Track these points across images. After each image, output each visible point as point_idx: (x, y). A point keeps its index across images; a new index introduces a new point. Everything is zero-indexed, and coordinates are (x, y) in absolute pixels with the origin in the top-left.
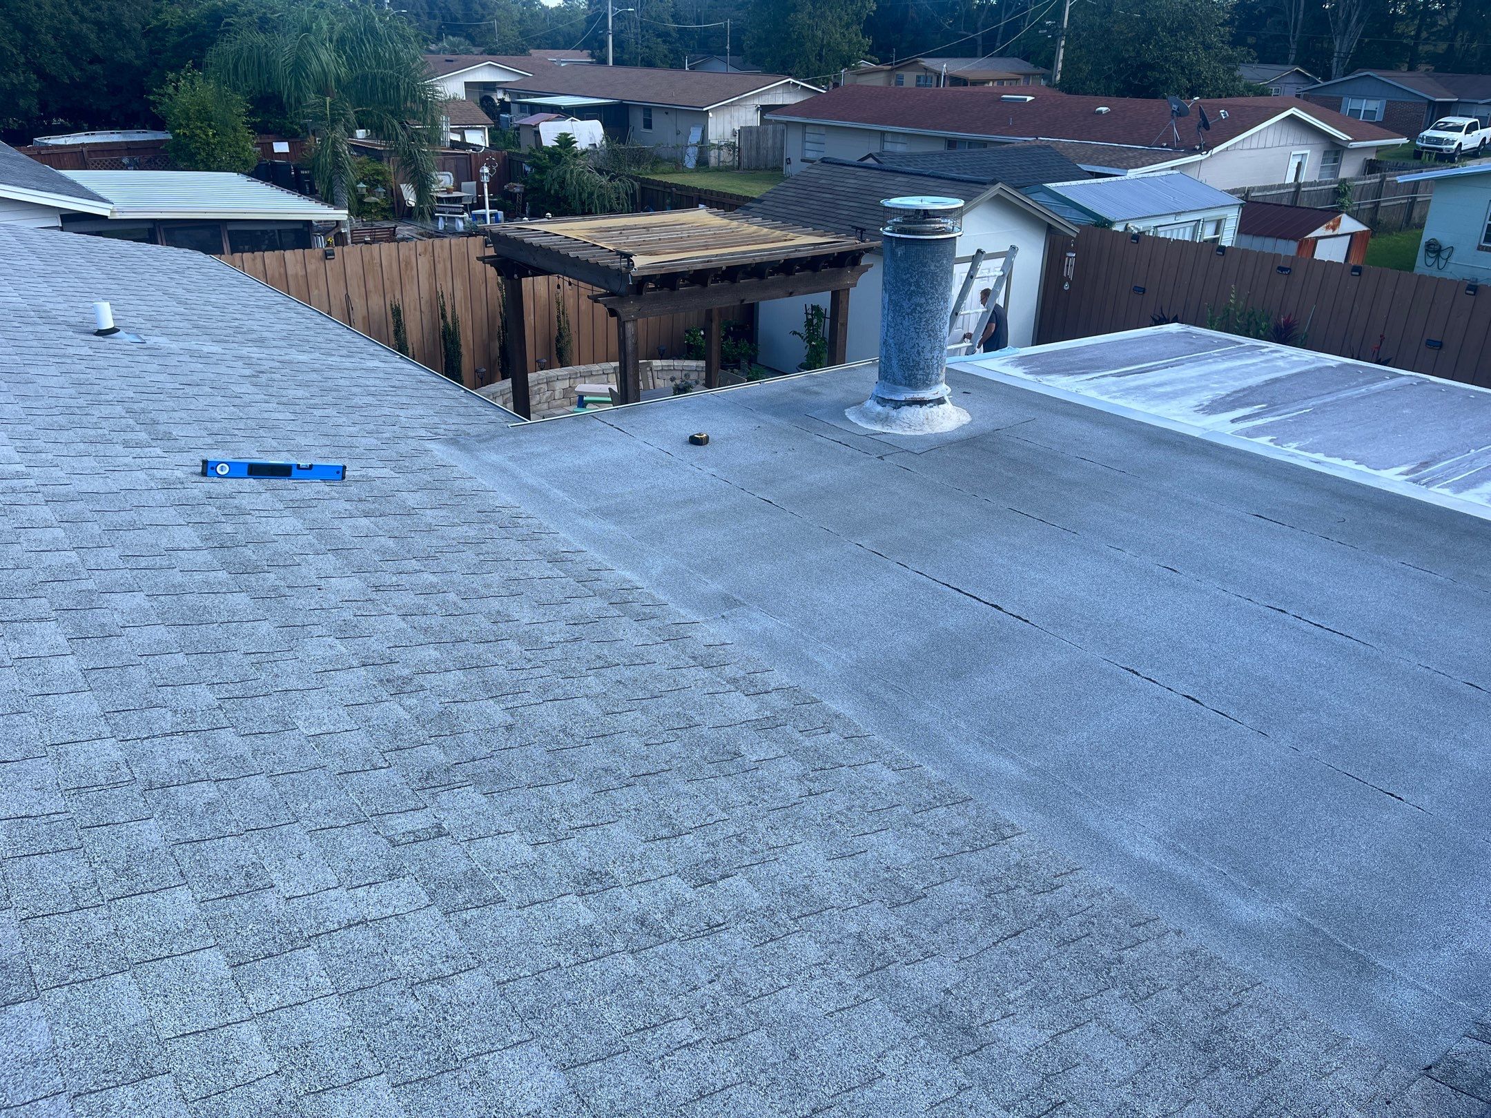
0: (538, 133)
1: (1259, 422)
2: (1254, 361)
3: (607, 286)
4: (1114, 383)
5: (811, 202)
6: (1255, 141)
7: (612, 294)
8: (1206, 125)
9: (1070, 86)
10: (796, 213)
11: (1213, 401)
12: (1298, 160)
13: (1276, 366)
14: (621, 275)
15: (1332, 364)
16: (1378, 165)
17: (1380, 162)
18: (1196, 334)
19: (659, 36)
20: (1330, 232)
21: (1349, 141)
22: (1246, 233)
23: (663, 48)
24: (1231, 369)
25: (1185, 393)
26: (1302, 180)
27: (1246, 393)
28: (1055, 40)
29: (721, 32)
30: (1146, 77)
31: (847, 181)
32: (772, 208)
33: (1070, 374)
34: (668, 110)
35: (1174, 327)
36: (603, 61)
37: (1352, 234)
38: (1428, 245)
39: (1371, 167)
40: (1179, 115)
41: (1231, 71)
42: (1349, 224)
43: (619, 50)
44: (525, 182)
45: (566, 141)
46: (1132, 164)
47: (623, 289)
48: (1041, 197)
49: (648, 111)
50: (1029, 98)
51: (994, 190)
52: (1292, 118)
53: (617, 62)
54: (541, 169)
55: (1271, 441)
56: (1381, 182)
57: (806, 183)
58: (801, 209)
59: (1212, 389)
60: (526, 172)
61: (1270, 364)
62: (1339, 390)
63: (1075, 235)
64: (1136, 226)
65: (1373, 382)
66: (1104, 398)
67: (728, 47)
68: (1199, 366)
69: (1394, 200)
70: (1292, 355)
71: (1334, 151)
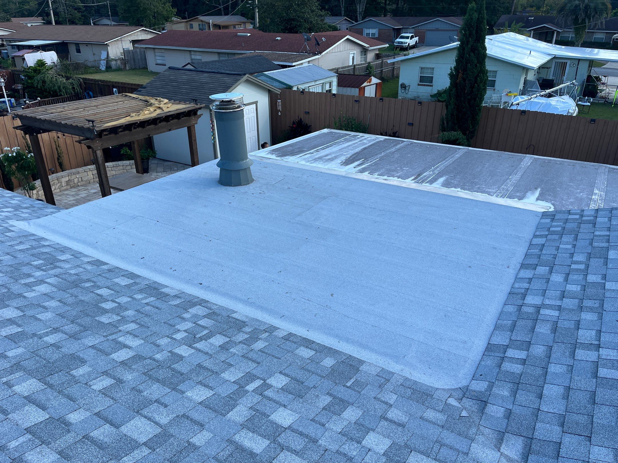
0: (24, 59)
1: (363, 166)
2: (356, 141)
3: (84, 135)
4: (310, 157)
5: (169, 87)
6: (336, 49)
7: (87, 139)
8: (318, 44)
9: (263, 28)
10: (162, 92)
11: (346, 160)
12: (352, 55)
13: (364, 143)
14: (90, 130)
15: (382, 139)
16: (380, 55)
17: (381, 54)
18: (334, 133)
19: (75, 9)
20: (369, 84)
21: (369, 47)
22: (341, 86)
23: (78, 15)
24: (349, 146)
25: (336, 158)
26: (355, 63)
27: (356, 155)
28: (253, 9)
29: (105, 6)
30: (292, 24)
31: (182, 77)
32: (151, 91)
33: (293, 155)
34: (87, 44)
35: (326, 131)
36: (49, 23)
37: (376, 84)
38: (401, 85)
39: (378, 56)
40: (308, 40)
41: (322, 20)
42: (375, 80)
43: (57, 17)
44: (23, 84)
45: (41, 63)
46: (294, 61)
47: (92, 136)
48: (263, 78)
49: (77, 45)
50: (249, 35)
51: (245, 77)
52: (348, 39)
53: (57, 23)
54: (30, 78)
55: (369, 173)
56: (382, 62)
57: (164, 78)
58: (164, 90)
59: (345, 155)
60: (22, 79)
61: (362, 142)
62: (386, 150)
63: (279, 93)
64: (301, 87)
65: (396, 145)
66: (308, 164)
67: (110, 13)
68: (339, 145)
69: (387, 68)
70: (368, 138)
71: (364, 51)
